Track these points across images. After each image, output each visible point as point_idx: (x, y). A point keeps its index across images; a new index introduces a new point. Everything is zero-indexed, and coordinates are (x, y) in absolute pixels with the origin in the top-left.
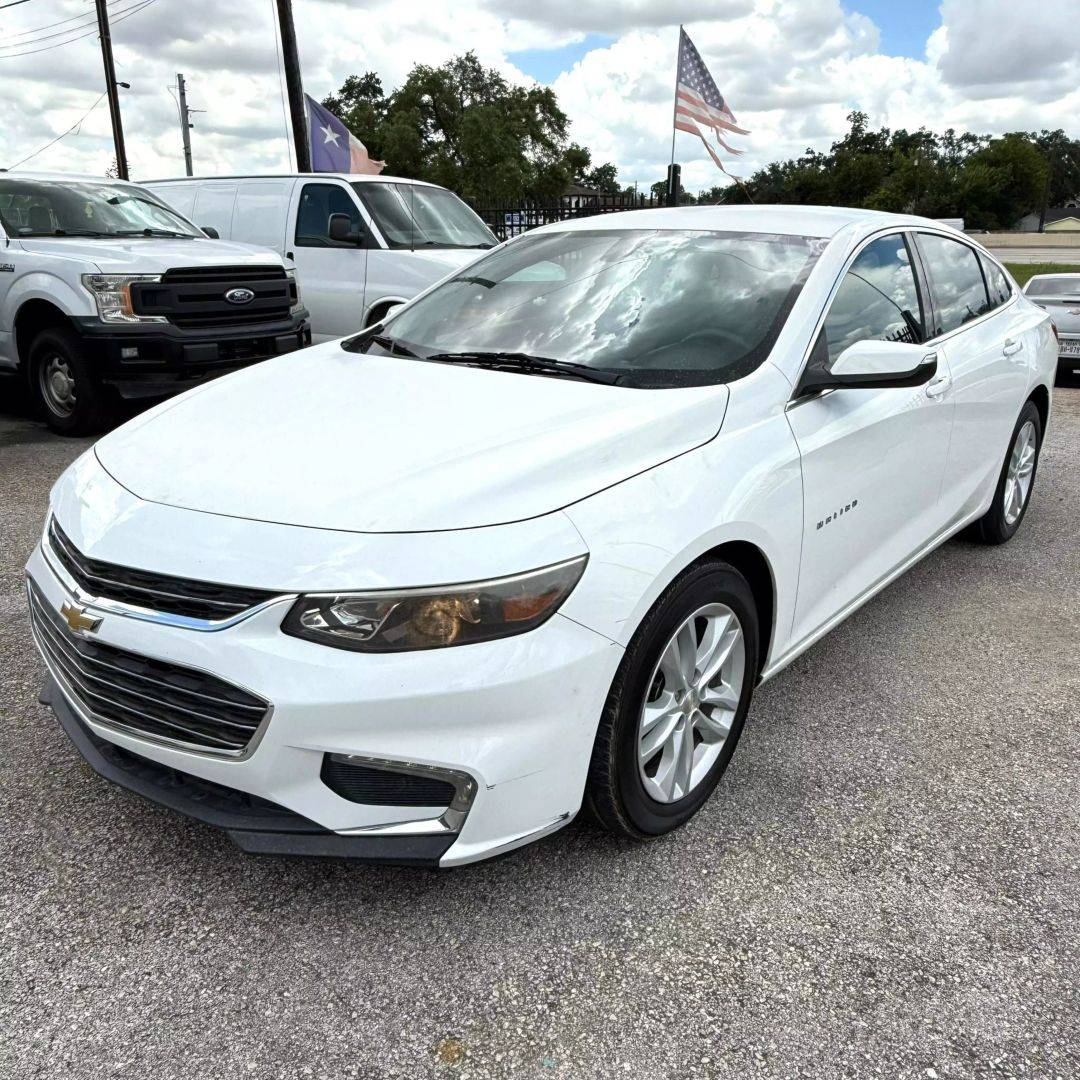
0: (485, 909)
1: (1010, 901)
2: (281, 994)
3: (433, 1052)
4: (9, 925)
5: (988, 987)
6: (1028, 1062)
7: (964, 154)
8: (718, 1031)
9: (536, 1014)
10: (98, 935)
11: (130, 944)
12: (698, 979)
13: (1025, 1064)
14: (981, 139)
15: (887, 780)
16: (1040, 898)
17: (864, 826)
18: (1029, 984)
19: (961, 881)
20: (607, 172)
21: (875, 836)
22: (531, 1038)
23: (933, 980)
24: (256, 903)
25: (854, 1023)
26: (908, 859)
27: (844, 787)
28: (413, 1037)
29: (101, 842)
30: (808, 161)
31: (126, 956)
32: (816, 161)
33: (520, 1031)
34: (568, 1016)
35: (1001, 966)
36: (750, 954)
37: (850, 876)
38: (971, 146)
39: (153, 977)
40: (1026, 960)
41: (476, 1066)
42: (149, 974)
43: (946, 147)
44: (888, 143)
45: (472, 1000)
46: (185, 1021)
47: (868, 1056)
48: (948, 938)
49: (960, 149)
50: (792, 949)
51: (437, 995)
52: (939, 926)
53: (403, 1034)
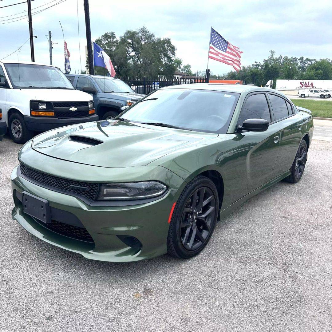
0: (146, 267)
1: (282, 270)
2: (95, 283)
3: (133, 295)
4: (23, 267)
5: (273, 287)
6: (280, 302)
7: (306, 65)
8: (204, 293)
9: (159, 289)
10: (46, 270)
11: (55, 272)
12: (200, 283)
13: (279, 302)
14: (312, 60)
15: (255, 243)
16: (290, 270)
17: (247, 253)
18: (284, 287)
19: (271, 265)
20: (188, 67)
21: (250, 255)
22: (157, 293)
23: (259, 285)
24: (87, 264)
25: (238, 293)
26: (258, 260)
27: (243, 244)
28: (128, 292)
29: (44, 250)
30: (255, 65)
31: (54, 274)
32: (258, 66)
33: (155, 292)
34: (167, 289)
35: (277, 283)
36: (214, 279)
37: (242, 263)
38: (309, 63)
39: (62, 279)
40: (284, 282)
41: (144, 298)
42: (61, 278)
43: (301, 63)
44: (281, 60)
45: (143, 286)
46: (71, 288)
47: (241, 299)
48: (265, 277)
49: (305, 64)
50: (225, 278)
51: (134, 284)
52: (263, 274)
53: (126, 292)
